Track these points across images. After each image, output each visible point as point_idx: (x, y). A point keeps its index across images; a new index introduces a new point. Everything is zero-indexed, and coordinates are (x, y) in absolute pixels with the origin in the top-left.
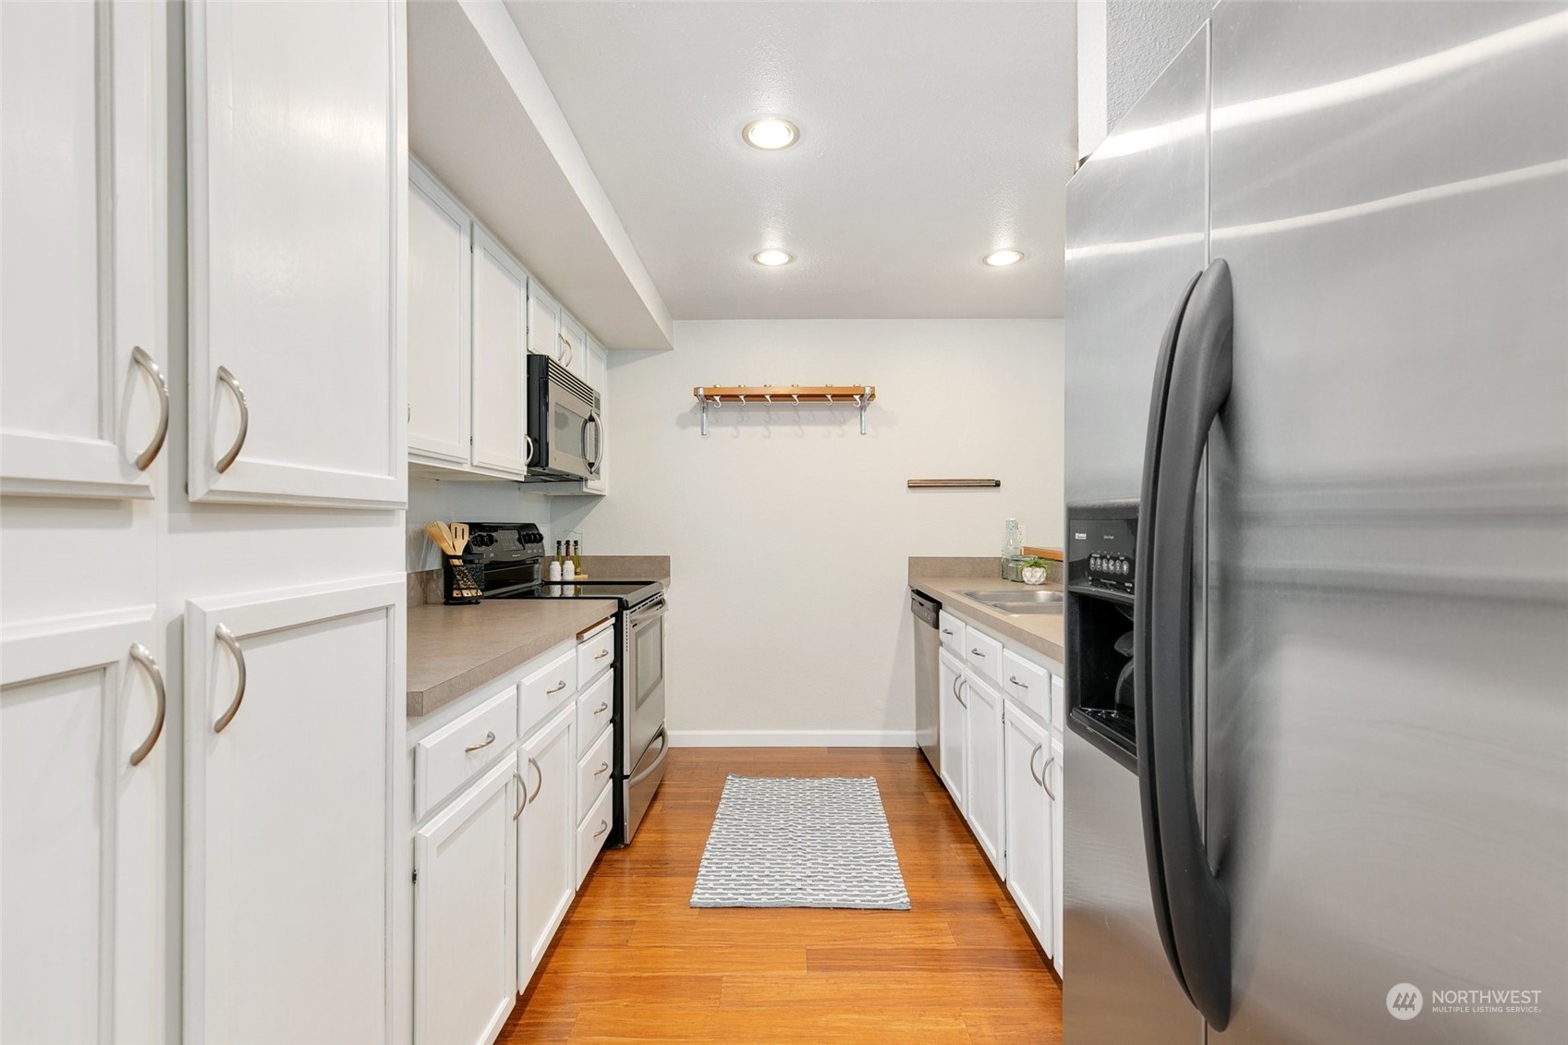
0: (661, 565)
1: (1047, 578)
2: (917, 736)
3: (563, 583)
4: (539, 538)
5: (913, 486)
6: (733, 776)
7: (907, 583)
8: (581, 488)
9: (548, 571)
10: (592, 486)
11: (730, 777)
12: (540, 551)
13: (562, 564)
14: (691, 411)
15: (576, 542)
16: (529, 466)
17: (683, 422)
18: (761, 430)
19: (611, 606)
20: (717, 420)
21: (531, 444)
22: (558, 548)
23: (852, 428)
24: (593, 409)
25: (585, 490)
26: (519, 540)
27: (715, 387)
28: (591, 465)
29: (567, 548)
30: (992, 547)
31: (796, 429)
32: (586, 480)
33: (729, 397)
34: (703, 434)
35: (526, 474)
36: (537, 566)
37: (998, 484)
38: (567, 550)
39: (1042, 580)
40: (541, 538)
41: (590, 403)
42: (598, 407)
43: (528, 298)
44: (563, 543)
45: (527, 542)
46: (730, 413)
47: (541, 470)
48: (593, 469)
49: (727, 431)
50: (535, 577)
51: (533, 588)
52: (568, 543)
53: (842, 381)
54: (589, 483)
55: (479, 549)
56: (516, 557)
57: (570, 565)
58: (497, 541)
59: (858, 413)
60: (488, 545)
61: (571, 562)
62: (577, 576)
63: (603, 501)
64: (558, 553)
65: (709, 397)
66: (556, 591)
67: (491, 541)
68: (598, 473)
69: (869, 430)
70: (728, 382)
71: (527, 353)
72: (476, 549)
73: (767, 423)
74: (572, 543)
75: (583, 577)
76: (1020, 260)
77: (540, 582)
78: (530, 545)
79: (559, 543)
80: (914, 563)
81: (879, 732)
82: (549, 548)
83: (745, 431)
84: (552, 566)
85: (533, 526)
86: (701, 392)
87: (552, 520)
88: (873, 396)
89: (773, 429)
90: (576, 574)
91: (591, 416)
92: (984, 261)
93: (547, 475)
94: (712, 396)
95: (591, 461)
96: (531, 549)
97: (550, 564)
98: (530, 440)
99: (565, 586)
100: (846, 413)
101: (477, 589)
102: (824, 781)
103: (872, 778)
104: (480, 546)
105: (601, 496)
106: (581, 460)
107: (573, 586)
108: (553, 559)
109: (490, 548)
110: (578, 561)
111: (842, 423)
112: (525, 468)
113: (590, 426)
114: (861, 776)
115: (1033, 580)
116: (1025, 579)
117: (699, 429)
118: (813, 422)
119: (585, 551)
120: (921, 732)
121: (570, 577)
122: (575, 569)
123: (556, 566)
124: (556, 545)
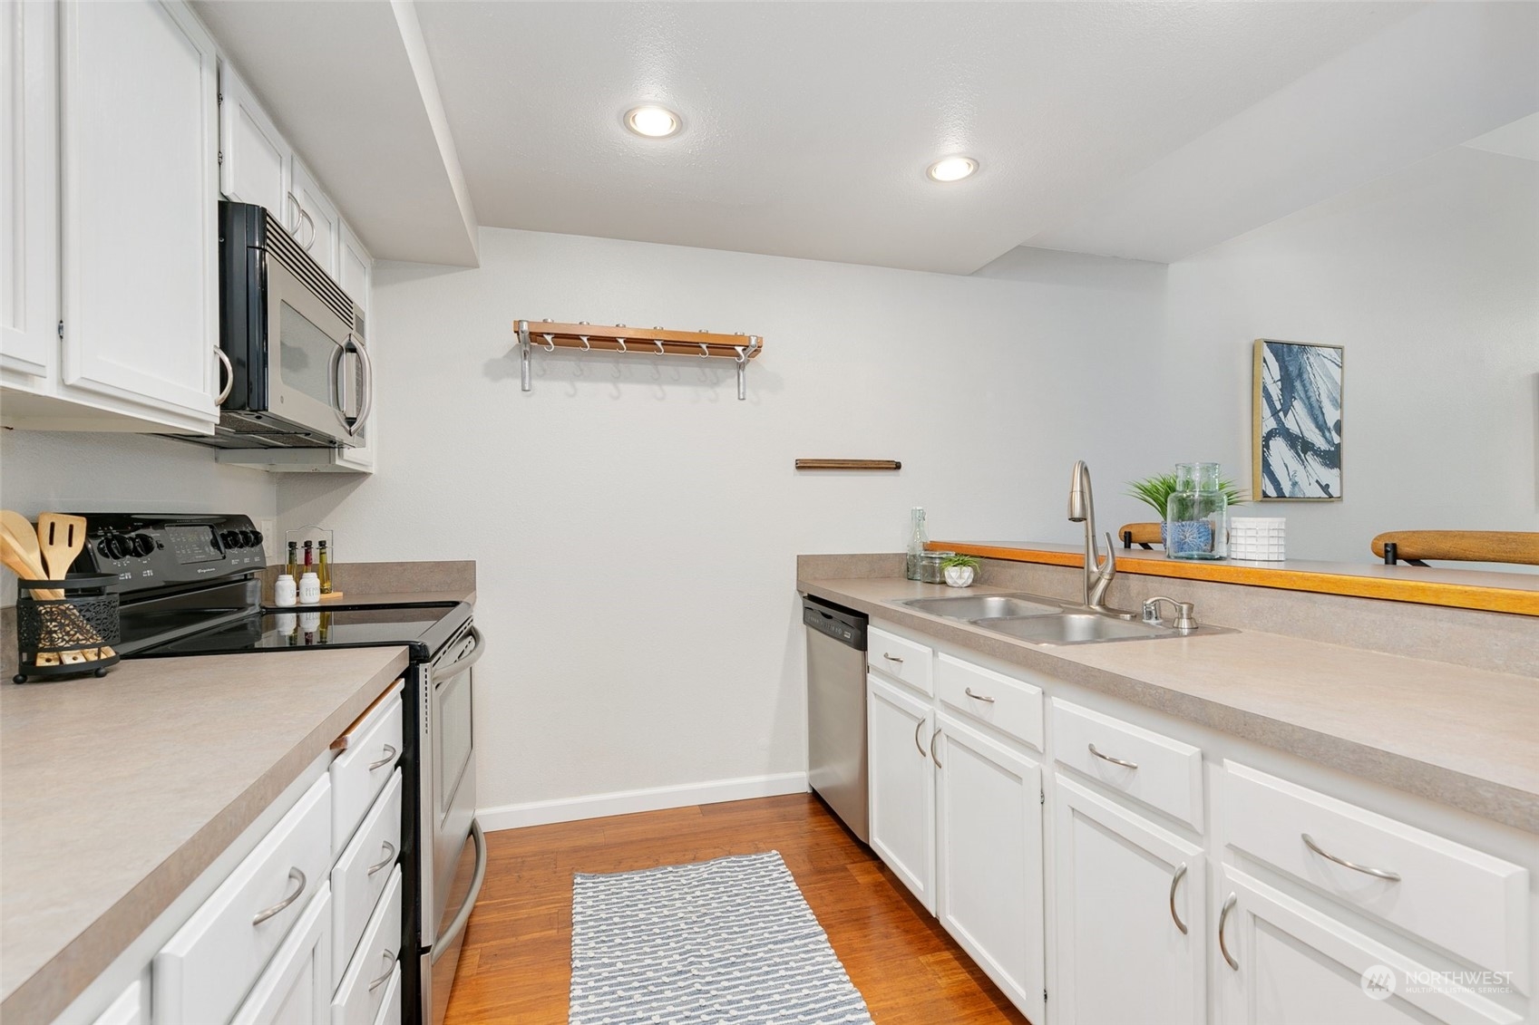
0: (464, 572)
1: (974, 581)
2: (811, 777)
3: (298, 610)
4: (254, 539)
5: (803, 466)
6: (582, 877)
7: (795, 588)
8: (331, 460)
9: (271, 590)
10: (351, 457)
11: (578, 880)
12: (257, 559)
13: (298, 579)
14: (505, 357)
15: (322, 544)
16: (225, 406)
17: (493, 371)
18: (606, 388)
19: (395, 658)
20: (544, 371)
21: (230, 368)
22: (291, 554)
23: (727, 391)
24: (353, 332)
25: (338, 462)
26: (215, 544)
27: (545, 321)
28: (351, 421)
29: (307, 554)
30: (895, 540)
31: (655, 388)
32: (341, 446)
33: (567, 339)
34: (524, 390)
35: (218, 422)
36: (250, 584)
37: (898, 466)
38: (304, 558)
39: (970, 581)
40: (258, 538)
41: (348, 322)
42: (361, 330)
43: (220, 98)
44: (300, 545)
45: (228, 546)
46: (566, 363)
47: (251, 419)
48: (353, 428)
49: (559, 387)
50: (249, 600)
51: (245, 621)
52: (308, 545)
53: (720, 326)
54: (347, 452)
55: (115, 562)
56: (205, 572)
57: (311, 580)
58: (160, 546)
59: (735, 372)
60: (139, 555)
61: (314, 575)
62: (325, 596)
63: (369, 480)
64: (291, 562)
65: (536, 337)
66: (287, 624)
67: (147, 546)
68: (362, 434)
69: (749, 394)
70: (566, 316)
71: (218, 198)
72: (105, 564)
73: (616, 379)
74: (315, 545)
75: (335, 598)
76: (975, 172)
77: (257, 609)
78: (235, 551)
79: (292, 545)
80: (803, 562)
81: (762, 778)
82: (273, 551)
83: (584, 387)
84: (279, 583)
85: (244, 519)
86: (525, 327)
87: (280, 510)
88: (758, 350)
89: (622, 386)
90: (322, 591)
91: (350, 343)
92: (928, 174)
93: (268, 432)
94: (541, 335)
95: (352, 415)
96: (237, 559)
97: (276, 580)
98: (226, 360)
99: (304, 615)
100: (720, 372)
101: (99, 646)
102: (714, 866)
103: (774, 852)
104: (116, 557)
105: (364, 475)
106: (332, 409)
107: (317, 615)
108: (281, 570)
109: (145, 561)
110: (326, 573)
111: (716, 383)
112: (217, 411)
113: (348, 360)
114: (758, 851)
115: (960, 582)
116: (949, 581)
117: (519, 382)
118: (676, 381)
119: (340, 554)
120: (815, 772)
121: (312, 596)
122: (322, 585)
123: (287, 582)
124: (288, 548)
